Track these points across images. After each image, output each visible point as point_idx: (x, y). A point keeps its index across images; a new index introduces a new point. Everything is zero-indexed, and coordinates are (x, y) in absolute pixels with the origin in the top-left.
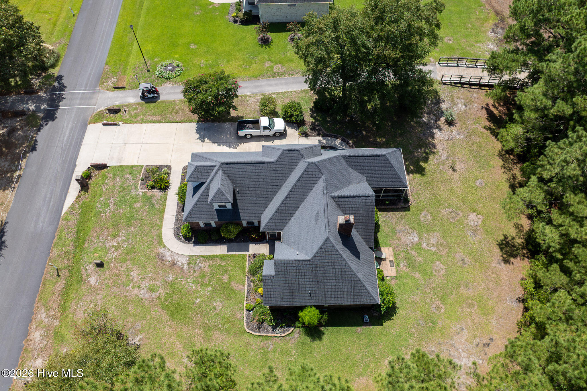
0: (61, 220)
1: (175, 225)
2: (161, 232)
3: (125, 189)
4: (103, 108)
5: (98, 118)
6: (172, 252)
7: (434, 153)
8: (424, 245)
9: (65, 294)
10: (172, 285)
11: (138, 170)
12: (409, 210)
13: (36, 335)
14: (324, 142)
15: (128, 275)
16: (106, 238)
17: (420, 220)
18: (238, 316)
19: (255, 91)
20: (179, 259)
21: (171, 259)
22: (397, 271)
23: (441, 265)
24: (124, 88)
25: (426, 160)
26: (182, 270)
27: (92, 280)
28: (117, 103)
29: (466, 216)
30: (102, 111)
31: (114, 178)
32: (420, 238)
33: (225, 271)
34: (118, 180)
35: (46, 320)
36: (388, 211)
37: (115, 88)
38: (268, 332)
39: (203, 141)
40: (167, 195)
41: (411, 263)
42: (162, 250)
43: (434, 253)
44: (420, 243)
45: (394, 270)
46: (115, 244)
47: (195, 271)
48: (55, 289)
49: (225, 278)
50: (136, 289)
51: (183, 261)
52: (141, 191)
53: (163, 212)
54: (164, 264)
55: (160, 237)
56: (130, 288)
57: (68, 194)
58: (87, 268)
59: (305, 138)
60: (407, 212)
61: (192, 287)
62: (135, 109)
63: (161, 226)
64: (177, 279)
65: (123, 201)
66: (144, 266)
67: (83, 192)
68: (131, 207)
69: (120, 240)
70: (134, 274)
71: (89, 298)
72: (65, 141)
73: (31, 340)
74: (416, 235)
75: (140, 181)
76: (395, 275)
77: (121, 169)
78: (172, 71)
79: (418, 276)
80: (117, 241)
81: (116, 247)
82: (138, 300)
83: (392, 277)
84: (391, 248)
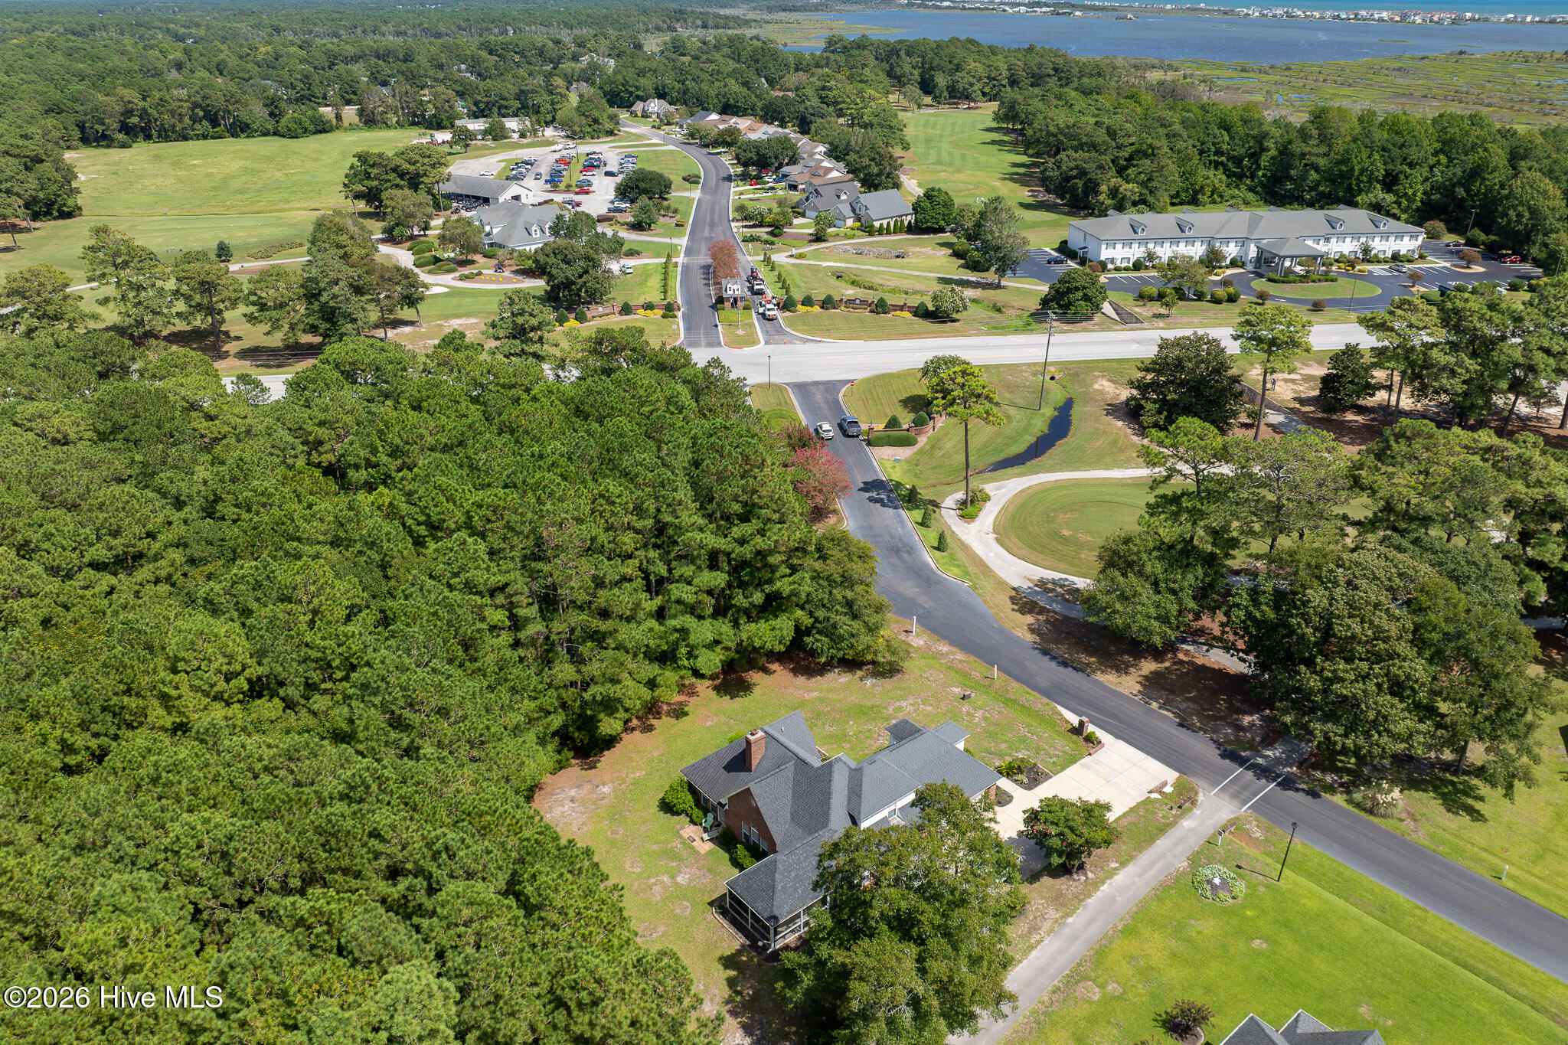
0: (1049, 701)
4: (1201, 797)
5: (1184, 785)
7: (727, 1002)
8: (666, 879)
9: (964, 674)
11: (1053, 769)
12: (710, 902)
13: (945, 648)
17: (688, 901)
22: (681, 837)
23: (633, 870)
24: (1223, 831)
25: (731, 983)
27: (957, 690)
28: (1198, 811)
30: (1196, 795)
31: (1063, 751)
32: (675, 882)
34: (1056, 752)
35: (952, 657)
37: (1232, 824)
41: (671, 855)
43: (649, 878)
44: (673, 877)
45: (686, 836)
48: (976, 671)
57: (1076, 715)
60: (711, 899)
62: (1166, 817)
67: (1069, 725)
68: (1007, 741)
71: (940, 681)
74: (682, 882)
76: (681, 832)
77: (1073, 760)
78: (1210, 882)
79: (655, 847)
82: (901, 698)
83: (682, 828)
84: (703, 852)
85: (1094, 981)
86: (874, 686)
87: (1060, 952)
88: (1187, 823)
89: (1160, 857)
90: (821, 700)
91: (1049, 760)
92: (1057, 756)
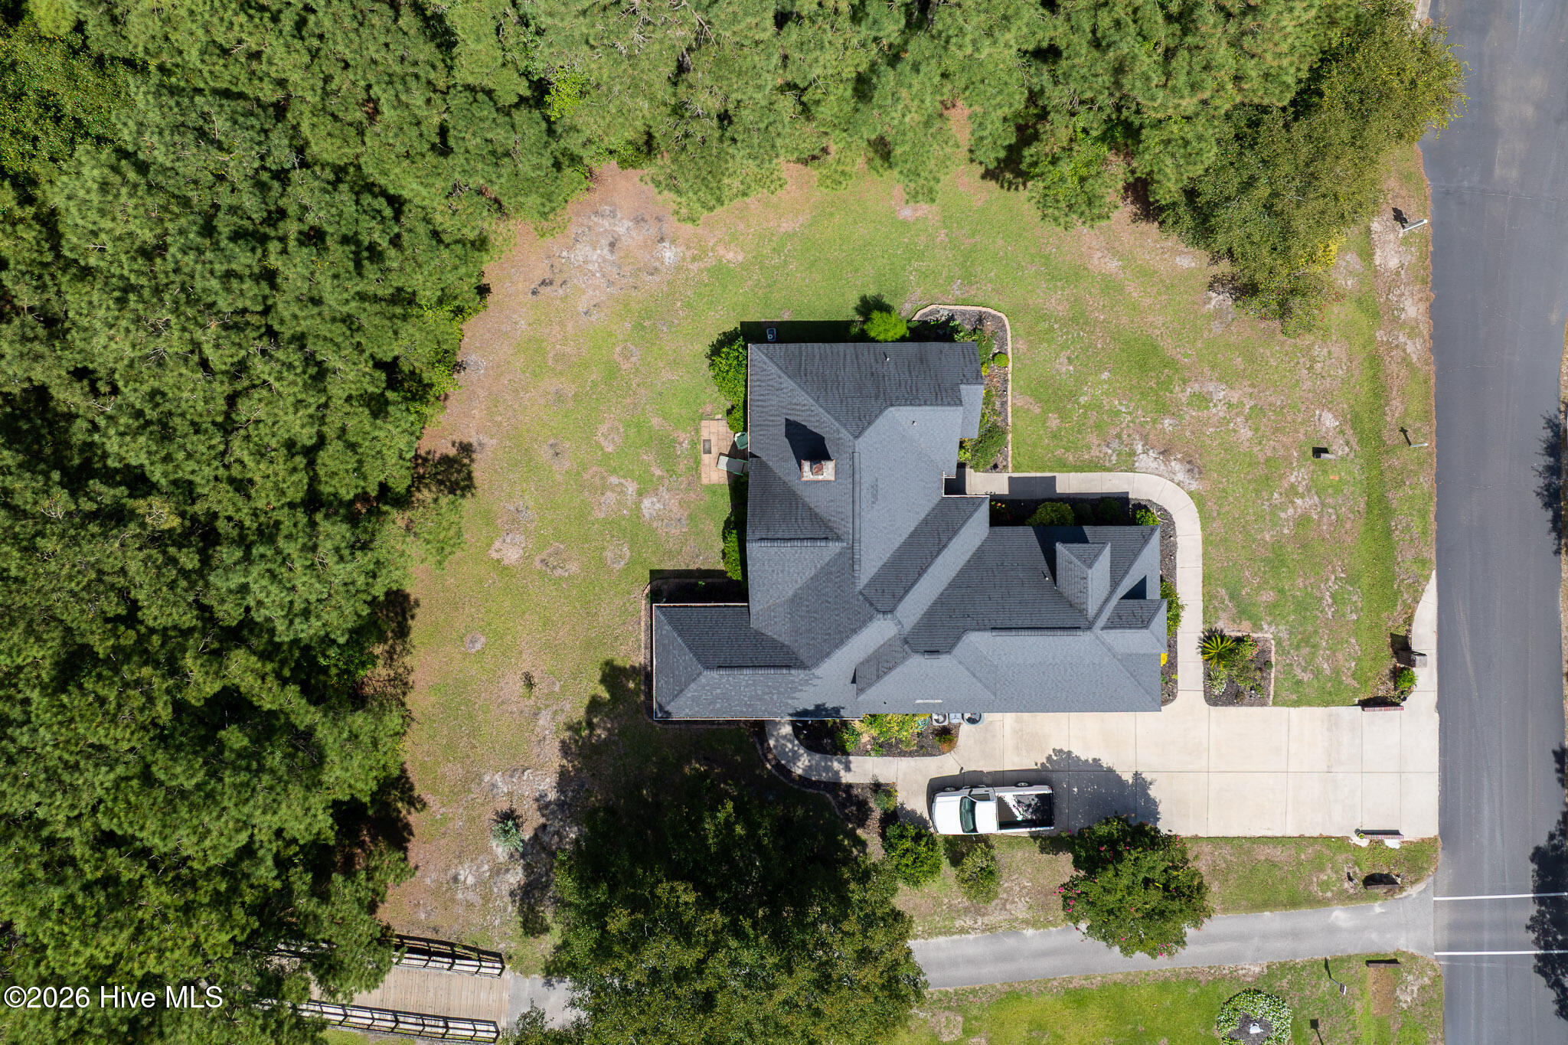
0: (1434, 559)
1: (1175, 545)
2: (1203, 528)
3: (1306, 641)
4: (1413, 891)
5: (1417, 857)
6: (1172, 480)
7: (570, 728)
8: (631, 488)
9: (1380, 394)
10: (1163, 410)
11: (1284, 694)
12: (652, 572)
13: (1413, 309)
14: (836, 765)
15: (1256, 430)
16: (1321, 517)
17: (630, 549)
18: (1021, 345)
19: (1011, 942)
20: (1154, 465)
21: (1173, 464)
22: (697, 431)
23: (604, 444)
24: (1368, 962)
25: (593, 706)
26: (1145, 439)
27: (1329, 421)
28: (1378, 908)
29: (527, 558)
30: (1412, 883)
31: (1336, 671)
32: (638, 505)
33: (1055, 436)
34: (1325, 666)
35: (1402, 339)
36: (699, 571)
37: (1394, 961)
38: (963, 313)
39: (1136, 775)
40: (1205, 622)
41: (665, 448)
42: (1194, 486)
43: (614, 471)
44: (641, 494)
45: (705, 434)
46: (1299, 502)
47: (1119, 436)
48: (1402, 403)
49: (1054, 421)
50: (1234, 400)
51: (1147, 460)
52: (1267, 634)
53: (1207, 579)
54: (1186, 454)
55: (1205, 519)
56: (1249, 404)
57: (1435, 628)
58: (1347, 449)
59: (882, 780)
60: (657, 567)
61: (1121, 404)
62: (1325, 885)
63: (1206, 542)
64: (1154, 421)
65: (1302, 607)
66: (1226, 450)
67: (1402, 632)
68: (1282, 591)
69: (1291, 511)
70: (1246, 433)
71: (1328, 382)
72: (1486, 783)
73: (1421, 300)
74: (646, 512)
75: (1273, 660)
76: (704, 423)
77: (1328, 698)
78: (1247, 1020)
79: (655, 422)
80: (1295, 509)
81: (1297, 494)
82: (1228, 379)
83: (709, 417)
84: (705, 481)
85: (966, 1020)
86: (1218, 314)
87: (970, 961)
88: (1340, 915)
89: (1242, 938)
90: (1111, 287)
91: (1298, 671)
92: (1317, 673)
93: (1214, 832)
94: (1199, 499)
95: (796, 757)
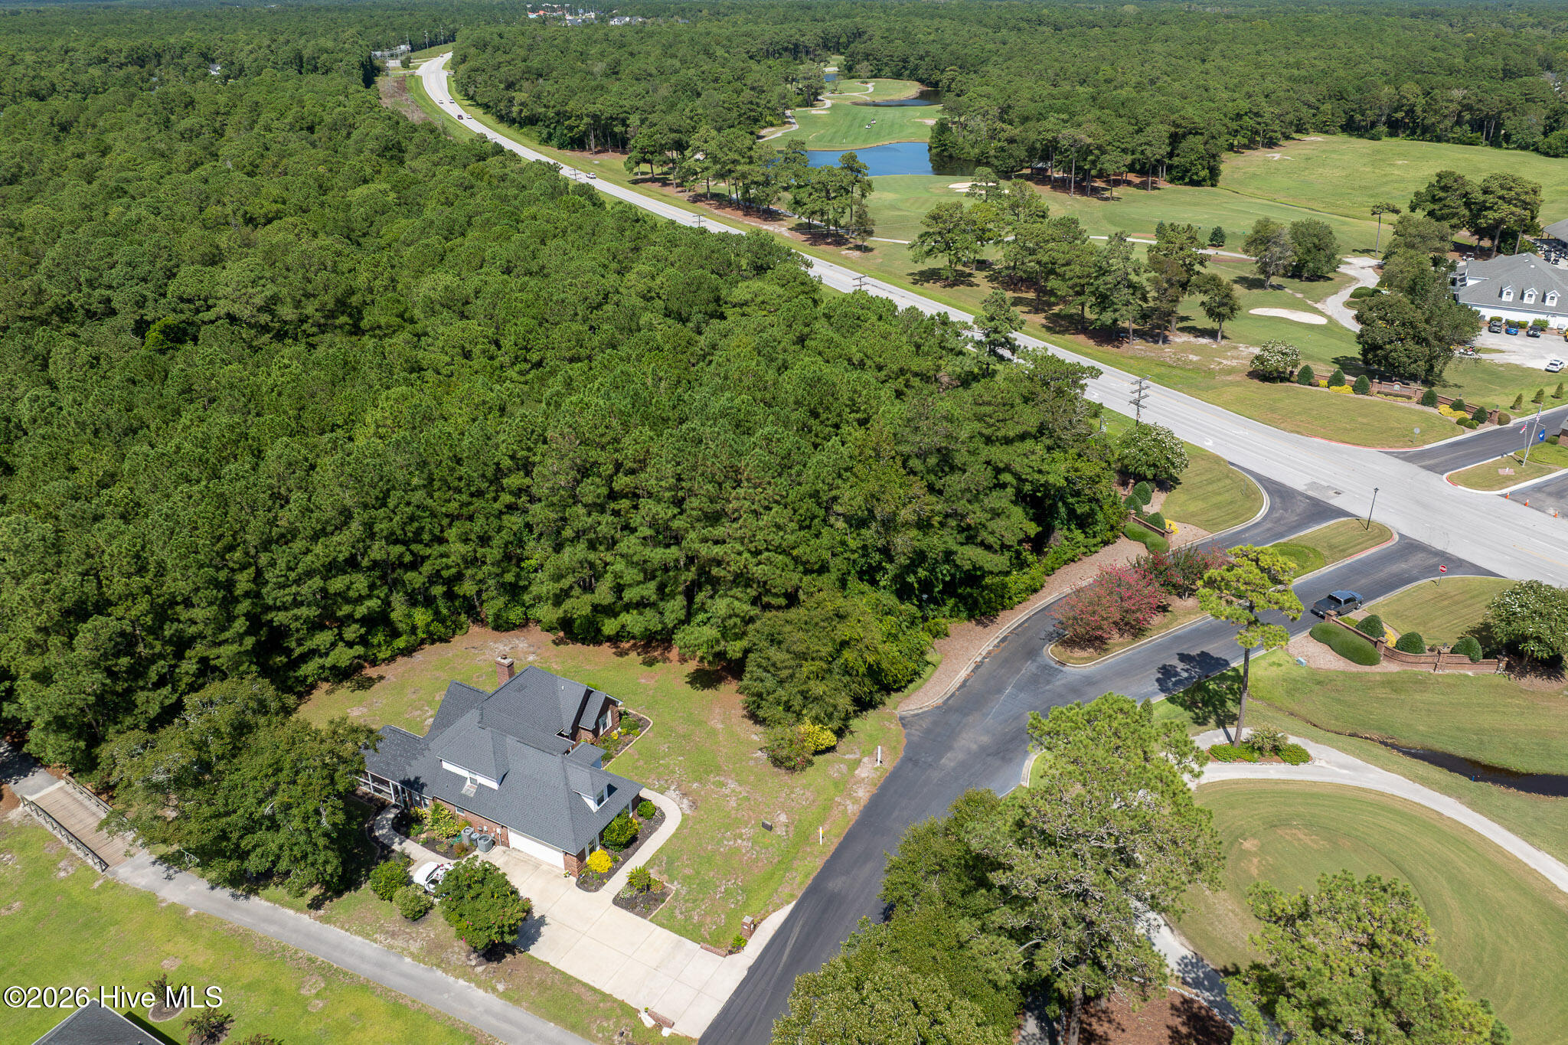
0: (799, 896)
1: (657, 829)
2: (678, 830)
3: (694, 901)
6: (678, 805)
10: (698, 779)
11: (660, 918)
13: (861, 793)
14: (397, 839)
15: (740, 805)
16: (747, 853)
18: (650, 734)
19: (393, 959)
20: (674, 796)
21: (685, 800)
26: (679, 785)
27: (782, 818)
31: (701, 925)
33: (636, 768)
34: (696, 918)
35: (848, 803)
38: (635, 715)
39: (542, 916)
40: (644, 865)
42: (688, 812)
46: (740, 841)
47: (667, 780)
49: (640, 763)
50: (737, 790)
51: (672, 793)
52: (674, 886)
53: (661, 850)
54: (694, 799)
55: (683, 826)
56: (744, 794)
57: (776, 928)
58: (785, 834)
59: (413, 856)
61: (679, 770)
63: (674, 835)
64: (689, 781)
65: (704, 883)
66: (717, 806)
68: (698, 873)
69: (732, 843)
70: (733, 804)
71: (794, 803)
73: (869, 791)
75: (668, 899)
77: (684, 931)
80: (735, 843)
81: (741, 837)
86: (755, 759)
89: (524, 1029)
91: (677, 912)
92: (688, 918)
93: (560, 966)
94: (685, 819)
95: (383, 827)
